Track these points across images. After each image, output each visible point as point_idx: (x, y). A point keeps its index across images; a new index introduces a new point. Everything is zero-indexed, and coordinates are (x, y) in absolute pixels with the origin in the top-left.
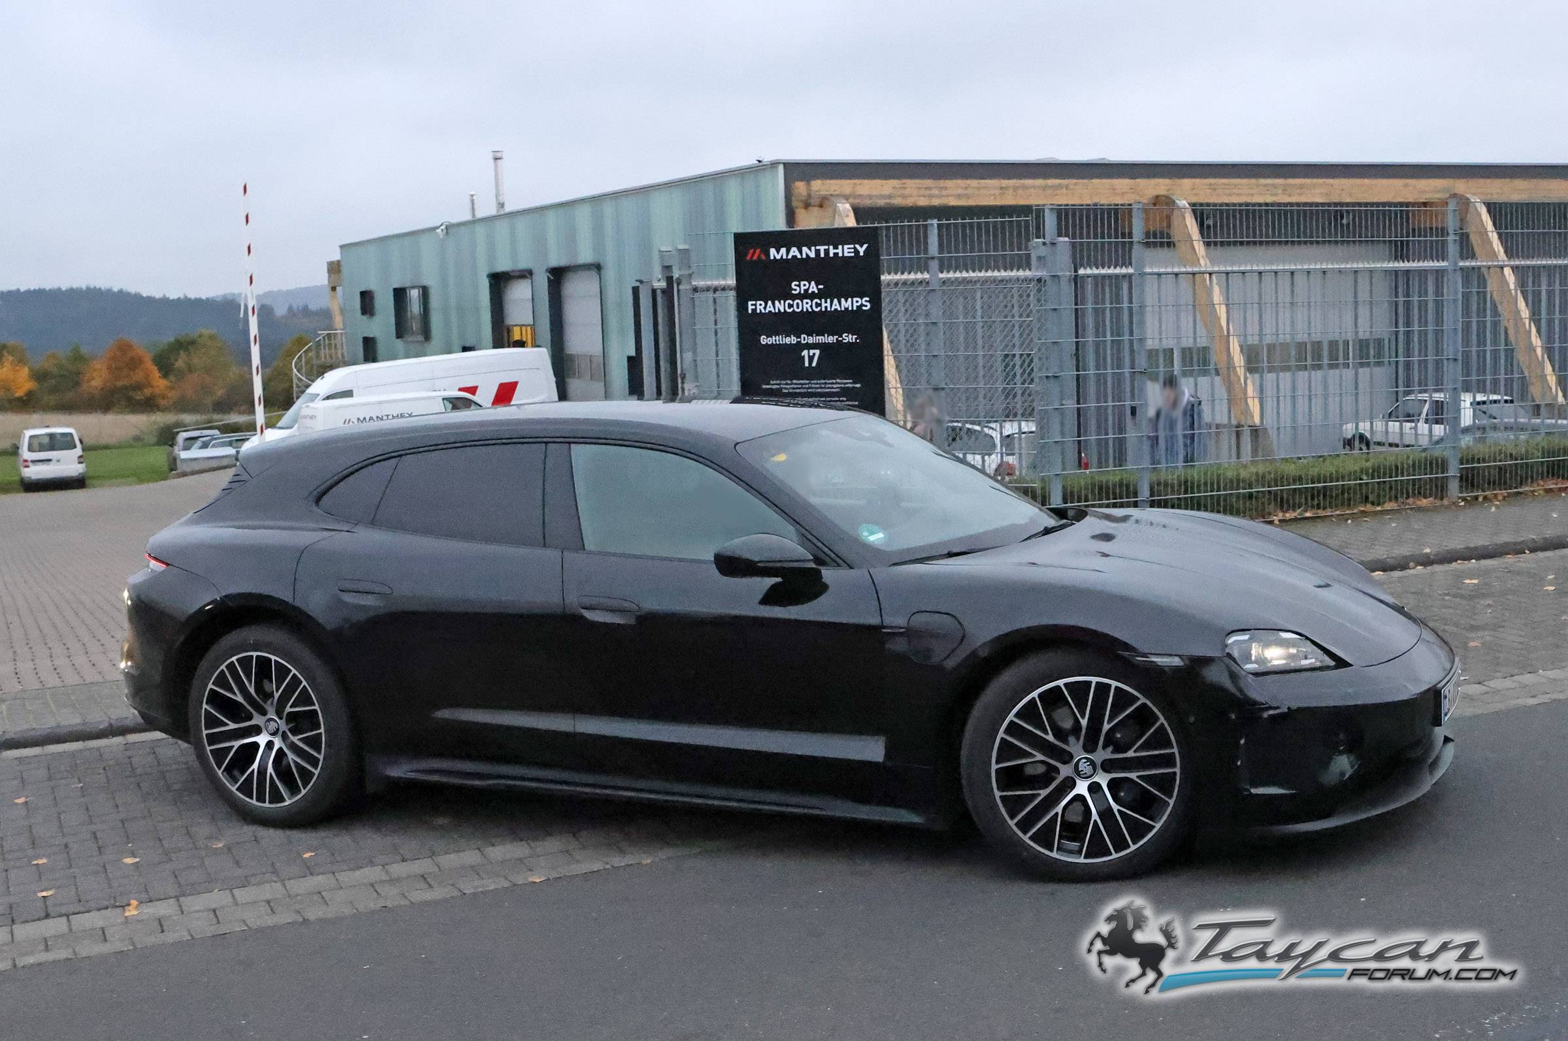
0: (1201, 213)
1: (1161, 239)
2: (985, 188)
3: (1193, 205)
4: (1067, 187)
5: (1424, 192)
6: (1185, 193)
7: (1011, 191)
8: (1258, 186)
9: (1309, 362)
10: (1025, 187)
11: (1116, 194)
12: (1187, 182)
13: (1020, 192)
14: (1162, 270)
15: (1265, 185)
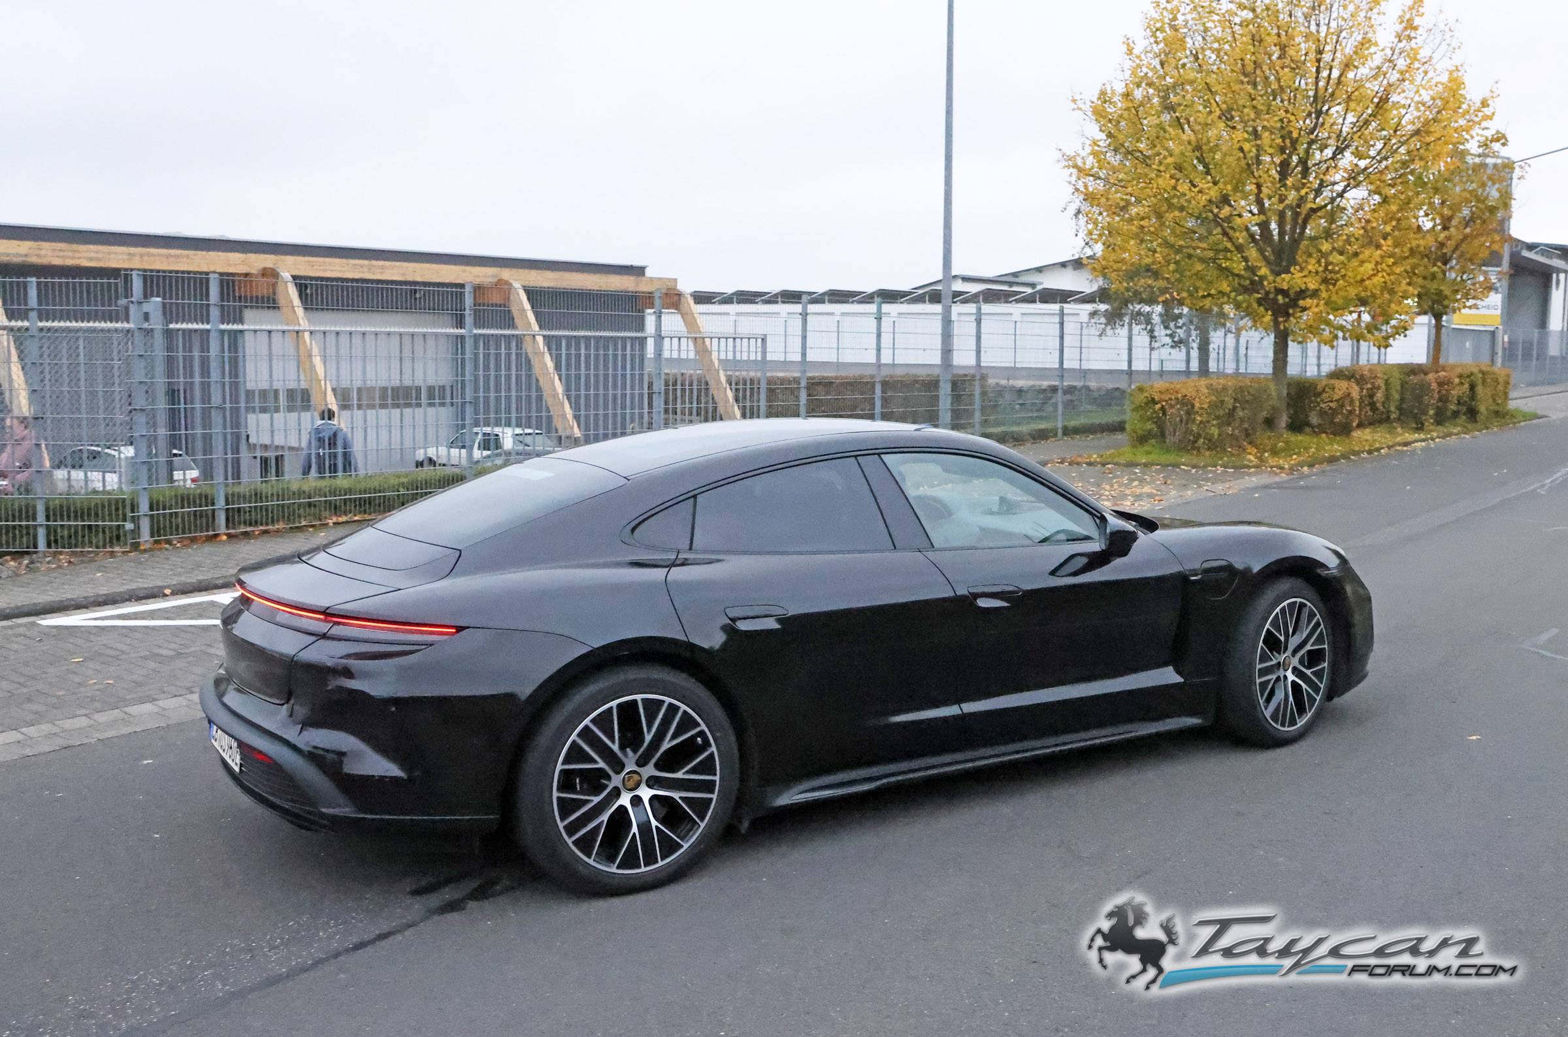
0: (302, 284)
1: (270, 303)
2: (115, 253)
3: (294, 277)
4: (188, 256)
5: (478, 276)
6: (288, 268)
7: (137, 258)
8: (348, 265)
9: (390, 401)
10: (150, 255)
11: (229, 265)
12: (290, 259)
13: (146, 258)
14: (257, 327)
15: (354, 265)
